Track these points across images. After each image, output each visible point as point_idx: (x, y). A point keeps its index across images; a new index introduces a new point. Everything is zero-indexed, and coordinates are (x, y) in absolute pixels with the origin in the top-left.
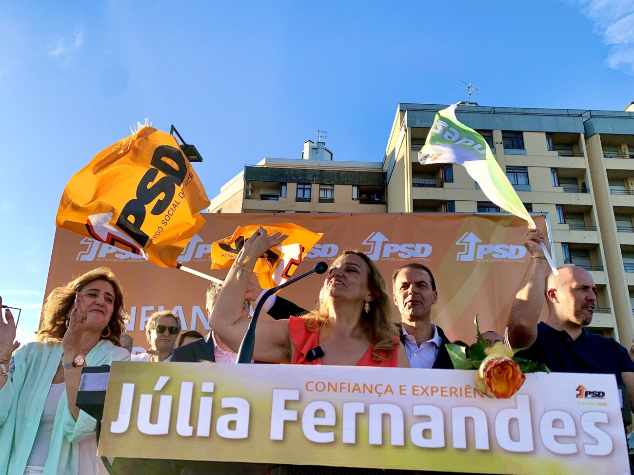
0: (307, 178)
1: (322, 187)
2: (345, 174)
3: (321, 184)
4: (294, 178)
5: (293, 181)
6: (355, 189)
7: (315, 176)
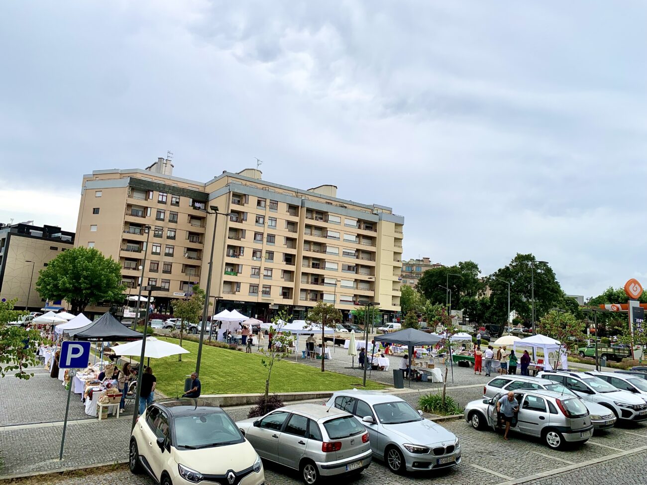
0: (166, 190)
1: (173, 196)
2: (187, 191)
3: (173, 194)
4: (158, 189)
5: (157, 191)
6: (191, 200)
7: (170, 189)
